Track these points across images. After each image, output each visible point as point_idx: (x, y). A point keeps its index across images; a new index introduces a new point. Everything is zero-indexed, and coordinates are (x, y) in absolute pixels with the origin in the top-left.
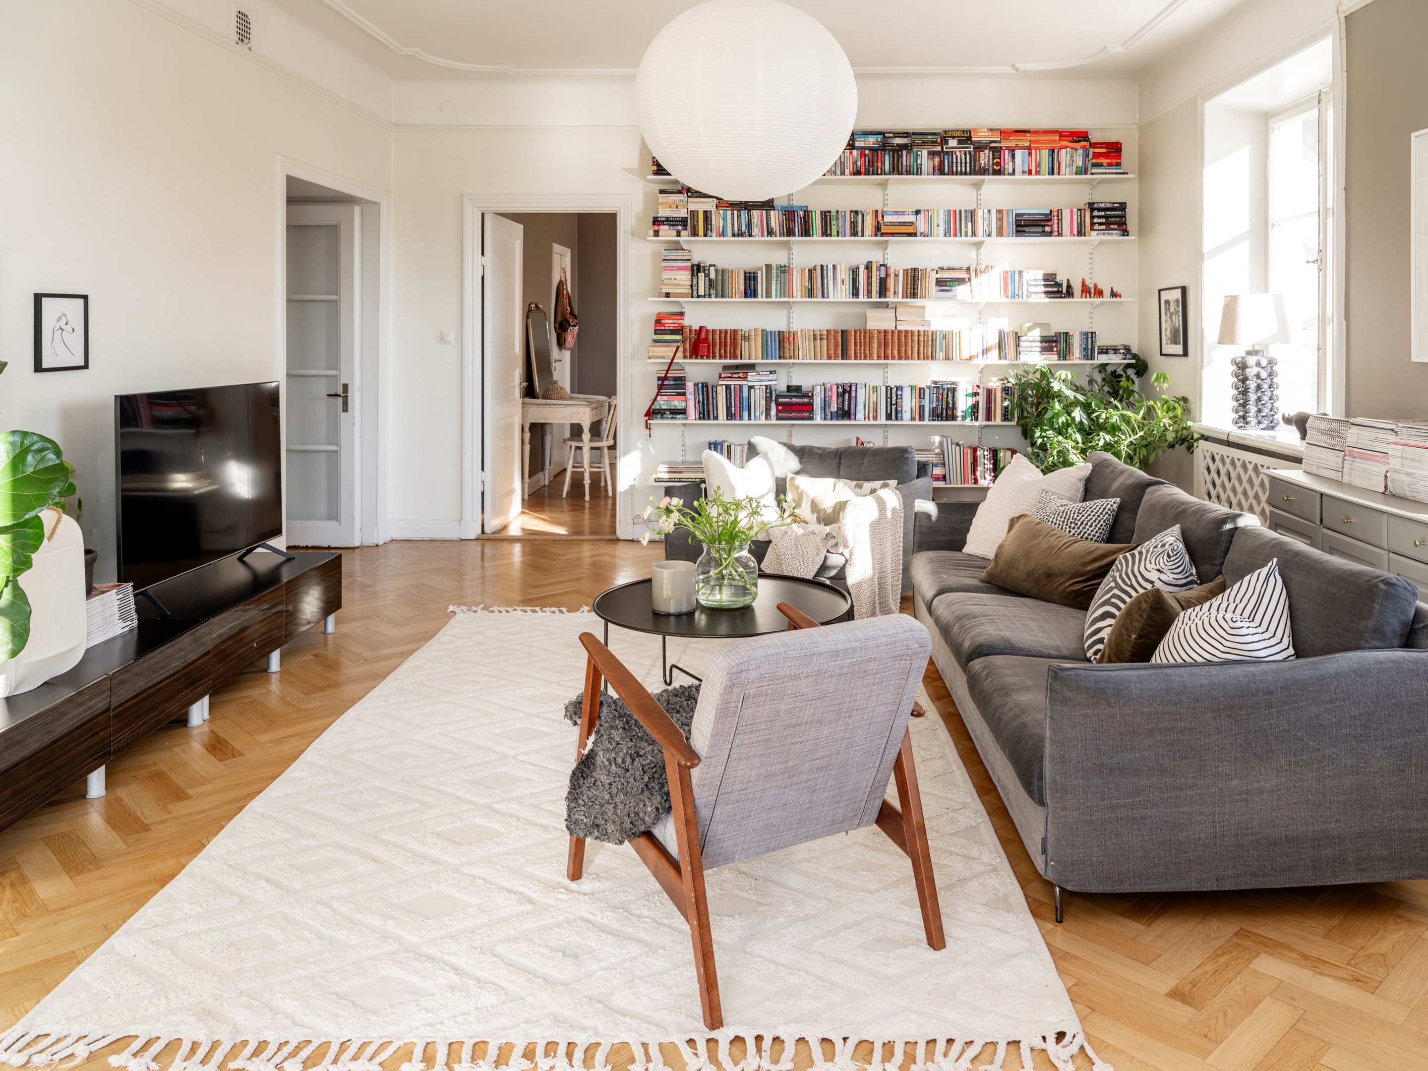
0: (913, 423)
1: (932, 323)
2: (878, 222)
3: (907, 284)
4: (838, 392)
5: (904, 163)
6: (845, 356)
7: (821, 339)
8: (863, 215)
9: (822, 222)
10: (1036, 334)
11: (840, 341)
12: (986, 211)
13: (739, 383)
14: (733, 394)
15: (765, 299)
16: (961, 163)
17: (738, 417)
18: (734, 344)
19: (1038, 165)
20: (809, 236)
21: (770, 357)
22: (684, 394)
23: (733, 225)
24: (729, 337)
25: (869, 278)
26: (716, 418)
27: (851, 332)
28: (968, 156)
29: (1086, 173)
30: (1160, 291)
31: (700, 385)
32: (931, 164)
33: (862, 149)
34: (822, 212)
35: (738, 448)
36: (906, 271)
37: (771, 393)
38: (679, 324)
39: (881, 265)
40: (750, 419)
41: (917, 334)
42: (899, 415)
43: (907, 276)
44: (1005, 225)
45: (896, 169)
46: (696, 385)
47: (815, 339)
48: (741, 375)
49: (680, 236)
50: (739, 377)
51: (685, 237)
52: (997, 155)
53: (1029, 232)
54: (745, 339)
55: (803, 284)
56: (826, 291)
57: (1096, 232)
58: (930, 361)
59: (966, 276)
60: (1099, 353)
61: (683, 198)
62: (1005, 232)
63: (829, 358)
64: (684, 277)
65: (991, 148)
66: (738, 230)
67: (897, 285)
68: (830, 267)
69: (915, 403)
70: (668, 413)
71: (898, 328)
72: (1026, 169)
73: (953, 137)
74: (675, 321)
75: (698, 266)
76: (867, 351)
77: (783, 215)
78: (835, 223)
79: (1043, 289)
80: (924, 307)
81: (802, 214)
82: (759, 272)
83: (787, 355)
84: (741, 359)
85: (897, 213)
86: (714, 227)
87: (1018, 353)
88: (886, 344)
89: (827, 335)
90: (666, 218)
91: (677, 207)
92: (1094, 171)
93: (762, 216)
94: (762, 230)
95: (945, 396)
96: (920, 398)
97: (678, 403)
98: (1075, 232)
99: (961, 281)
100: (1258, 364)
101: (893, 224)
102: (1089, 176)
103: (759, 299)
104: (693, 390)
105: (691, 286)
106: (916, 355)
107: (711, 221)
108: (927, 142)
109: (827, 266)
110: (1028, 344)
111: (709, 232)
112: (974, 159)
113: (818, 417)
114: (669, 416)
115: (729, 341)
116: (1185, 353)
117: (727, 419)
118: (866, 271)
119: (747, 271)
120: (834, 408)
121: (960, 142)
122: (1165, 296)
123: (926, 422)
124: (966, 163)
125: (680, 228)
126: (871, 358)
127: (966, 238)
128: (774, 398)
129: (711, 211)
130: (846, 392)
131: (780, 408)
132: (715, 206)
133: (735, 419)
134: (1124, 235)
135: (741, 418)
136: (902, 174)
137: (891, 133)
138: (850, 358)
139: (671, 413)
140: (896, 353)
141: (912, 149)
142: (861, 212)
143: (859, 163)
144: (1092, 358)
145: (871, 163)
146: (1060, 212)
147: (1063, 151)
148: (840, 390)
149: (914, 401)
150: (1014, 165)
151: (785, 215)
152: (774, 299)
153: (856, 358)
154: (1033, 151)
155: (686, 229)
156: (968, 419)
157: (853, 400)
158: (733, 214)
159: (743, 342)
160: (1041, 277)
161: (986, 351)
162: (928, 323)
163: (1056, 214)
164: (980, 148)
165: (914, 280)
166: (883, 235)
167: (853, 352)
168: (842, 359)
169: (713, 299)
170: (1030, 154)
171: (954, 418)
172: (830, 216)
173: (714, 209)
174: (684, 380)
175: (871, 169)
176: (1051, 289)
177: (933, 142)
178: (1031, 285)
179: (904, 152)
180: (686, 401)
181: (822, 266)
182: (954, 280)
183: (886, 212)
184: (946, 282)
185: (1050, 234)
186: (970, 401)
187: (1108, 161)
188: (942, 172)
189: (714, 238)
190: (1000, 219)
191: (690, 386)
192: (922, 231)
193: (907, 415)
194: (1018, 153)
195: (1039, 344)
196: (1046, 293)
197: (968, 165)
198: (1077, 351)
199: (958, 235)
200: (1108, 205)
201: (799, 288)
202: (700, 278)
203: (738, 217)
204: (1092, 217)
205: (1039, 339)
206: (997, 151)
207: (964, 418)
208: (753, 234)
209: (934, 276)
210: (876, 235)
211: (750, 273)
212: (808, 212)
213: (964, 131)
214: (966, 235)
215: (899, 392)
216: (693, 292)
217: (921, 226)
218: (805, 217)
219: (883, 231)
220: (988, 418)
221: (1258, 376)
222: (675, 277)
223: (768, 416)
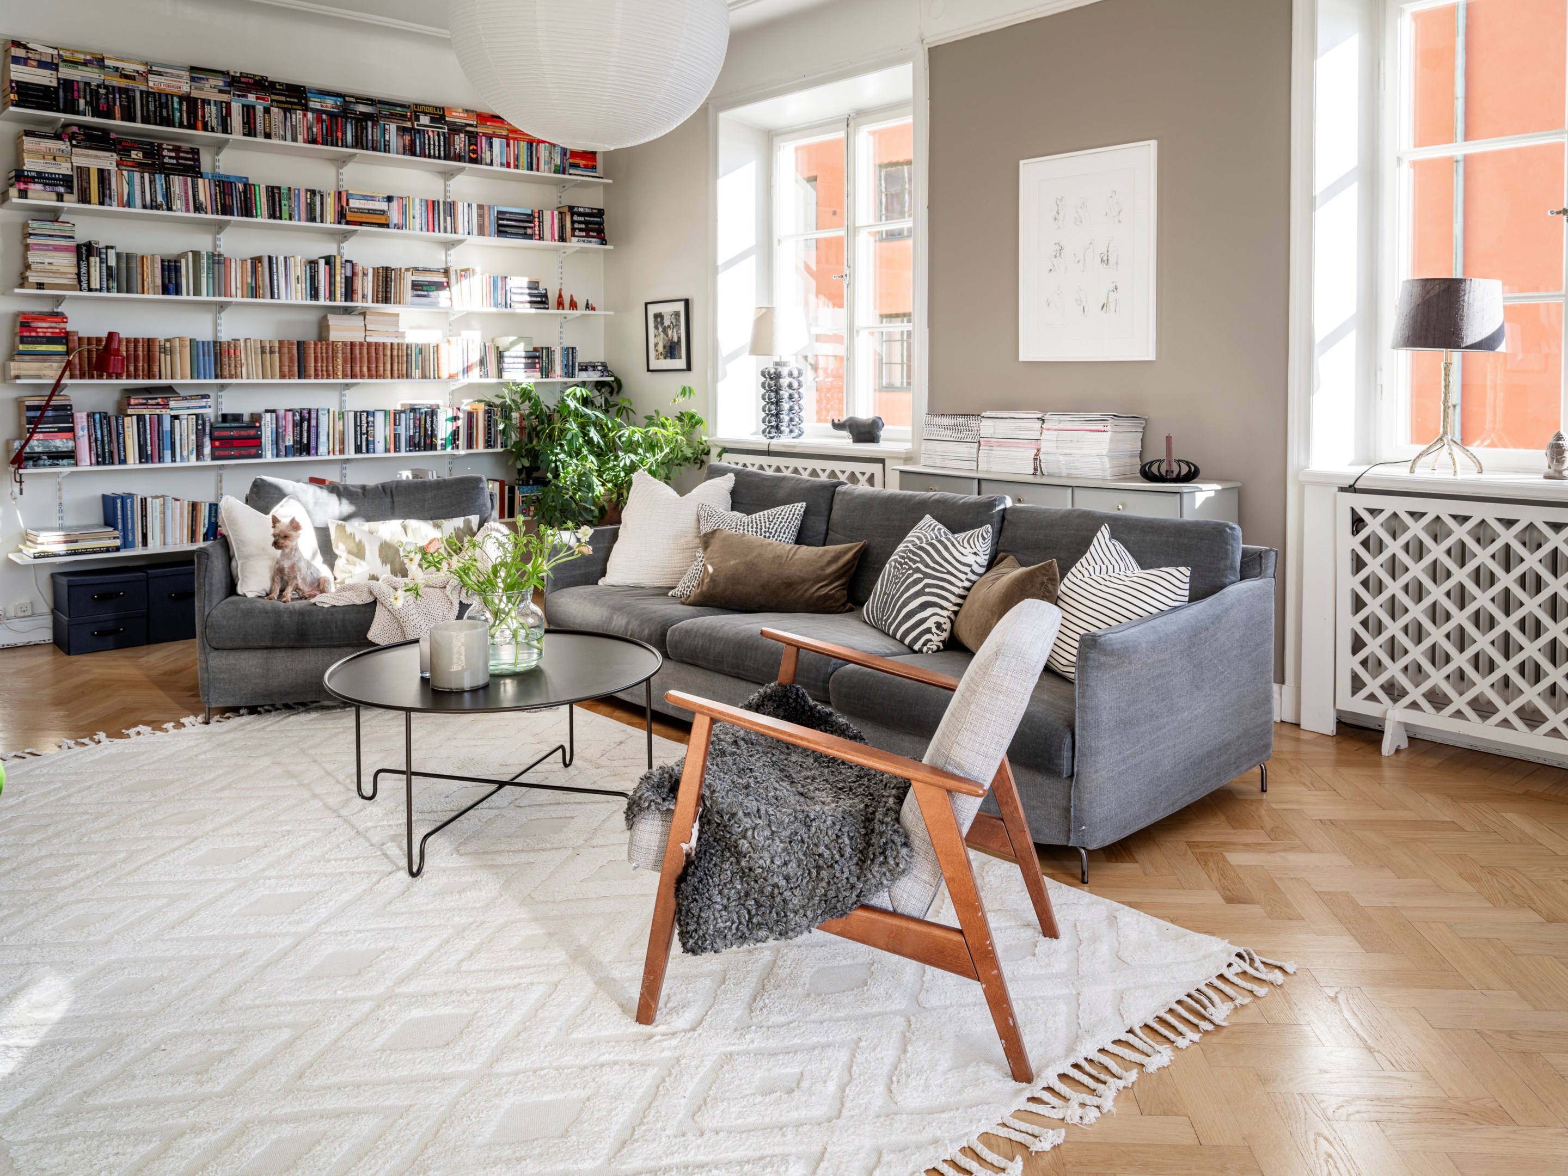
0: (388, 455)
1: (406, 335)
2: (342, 207)
3: (378, 285)
4: (294, 420)
5: (370, 137)
6: (302, 373)
7: (271, 352)
8: (322, 196)
9: (268, 201)
10: (520, 350)
11: (296, 355)
12: (466, 205)
13: (158, 412)
14: (148, 427)
15: (192, 298)
16: (434, 145)
17: (156, 459)
18: (149, 358)
19: (517, 158)
20: (252, 216)
21: (202, 376)
22: (72, 430)
23: (143, 192)
24: (141, 349)
25: (332, 276)
26: (123, 461)
27: (310, 344)
28: (442, 138)
29: (564, 173)
30: (646, 304)
31: (97, 416)
32: (401, 141)
33: (318, 112)
34: (267, 187)
35: (157, 501)
36: (376, 270)
37: (204, 424)
38: (60, 329)
39: (347, 261)
40: (174, 460)
41: (389, 347)
42: (371, 446)
43: (378, 276)
44: (486, 223)
45: (359, 143)
46: (91, 415)
47: (263, 352)
48: (160, 400)
49: (62, 201)
50: (158, 404)
51: (70, 202)
52: (473, 140)
53: (511, 233)
54: (165, 352)
55: (245, 280)
56: (276, 291)
57: (576, 239)
58: (405, 380)
59: (444, 280)
60: (580, 370)
61: (63, 147)
62: (486, 231)
63: (283, 376)
64: (65, 262)
65: (467, 133)
66: (152, 200)
67: (366, 286)
68: (281, 259)
69: (389, 431)
70: (45, 457)
71: (368, 339)
72: (504, 161)
73: (426, 114)
74: (54, 325)
75: (89, 246)
76: (331, 368)
77: (216, 185)
78: (286, 202)
79: (528, 298)
80: (397, 315)
81: (241, 186)
82: (183, 261)
83: (226, 373)
84: (160, 378)
85: (365, 198)
86: (114, 194)
87: (500, 372)
88: (353, 360)
89: (280, 348)
90: (37, 172)
91: (54, 159)
92: (571, 171)
93: (186, 184)
94: (187, 204)
95: (423, 422)
96: (395, 424)
97: (61, 443)
98: (556, 237)
99: (439, 286)
100: (791, 375)
101: (361, 211)
102: (566, 176)
103: (184, 297)
104: (85, 424)
105: (79, 275)
106: (389, 373)
107: (110, 184)
108: (396, 115)
109: (277, 258)
110: (511, 360)
111: (107, 200)
112: (448, 143)
113: (269, 454)
114: (47, 462)
115: (141, 354)
116: (689, 368)
117: (140, 462)
118: (327, 267)
119: (166, 258)
120: (289, 441)
121: (432, 120)
122: (653, 310)
123: (403, 454)
124: (439, 146)
125: (62, 190)
126: (335, 376)
127: (446, 235)
128: (208, 431)
129: (109, 170)
130: (305, 419)
131: (217, 444)
132: (115, 164)
133: (152, 462)
134: (602, 244)
135: (161, 459)
136: (367, 149)
137: (353, 97)
138: (309, 377)
139: (49, 458)
140: (365, 369)
141: (378, 121)
142: (319, 192)
143: (315, 130)
144: (573, 376)
145: (330, 132)
146: (540, 213)
147: (542, 145)
148: (298, 418)
149: (388, 428)
150: (492, 155)
151: (219, 186)
152: (204, 297)
153: (316, 376)
154: (512, 141)
155: (72, 193)
156: (449, 449)
157: (313, 430)
158: (142, 177)
159: (163, 355)
160: (526, 285)
161: (467, 370)
162: (403, 335)
163: (536, 215)
164: (455, 130)
165: (386, 281)
166: (348, 223)
167: (313, 369)
168: (299, 378)
169: (114, 294)
170: (508, 145)
171: (433, 447)
172: (279, 194)
173: (113, 168)
174: (71, 410)
175: (329, 139)
176: (534, 299)
177: (402, 116)
178: (515, 293)
179: (370, 124)
180: (74, 439)
181: (270, 258)
182: (431, 284)
183: (352, 195)
184: (422, 285)
185: (530, 237)
186: (450, 427)
187: (584, 162)
188: (413, 153)
189: (115, 208)
190: (481, 216)
191: (81, 420)
192: (396, 222)
193: (380, 446)
194: (496, 142)
195: (523, 360)
196: (531, 302)
197: (442, 149)
198: (558, 368)
199: (436, 229)
200: (587, 210)
201: (239, 285)
202: (92, 264)
203: (150, 182)
204: (573, 222)
205: (523, 354)
206: (473, 137)
207: (444, 447)
208: (174, 208)
209: (409, 278)
210: (340, 223)
211: (169, 261)
212: (250, 185)
213: (436, 108)
214: (445, 231)
215: (371, 419)
216: (81, 281)
217: (395, 217)
218: (245, 191)
219: (348, 219)
220: (470, 446)
221: (790, 386)
222: (50, 261)
223: (199, 456)
